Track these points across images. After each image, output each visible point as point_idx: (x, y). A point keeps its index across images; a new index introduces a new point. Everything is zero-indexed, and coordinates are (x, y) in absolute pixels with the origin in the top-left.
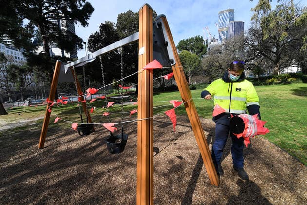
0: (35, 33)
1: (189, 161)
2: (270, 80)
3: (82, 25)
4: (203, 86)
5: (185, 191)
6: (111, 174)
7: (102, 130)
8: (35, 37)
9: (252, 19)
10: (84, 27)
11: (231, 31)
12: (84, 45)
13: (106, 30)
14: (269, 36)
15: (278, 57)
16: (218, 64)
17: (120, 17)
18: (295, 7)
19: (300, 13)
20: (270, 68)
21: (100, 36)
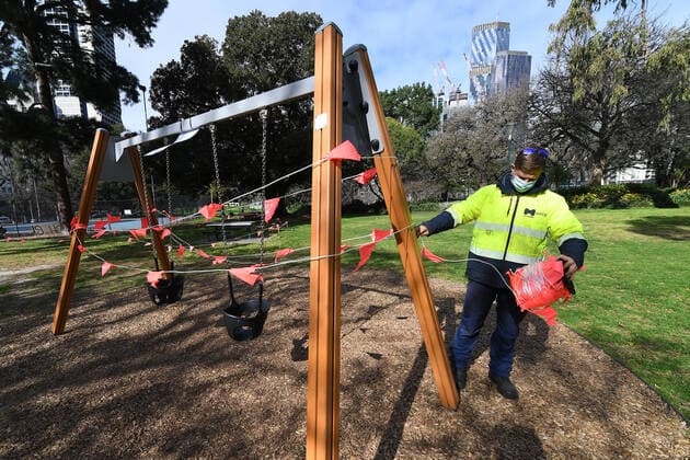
0: (14, 55)
1: (397, 362)
2: (582, 198)
3: (136, 40)
4: (426, 205)
5: (388, 417)
6: (227, 386)
7: (196, 297)
8: (15, 67)
9: (550, 50)
10: (142, 46)
11: (499, 76)
12: (140, 92)
13: (197, 59)
14: (587, 93)
15: (605, 145)
16: (464, 155)
17: (233, 26)
18: (650, 27)
19: (659, 41)
20: (584, 168)
21: (182, 72)
